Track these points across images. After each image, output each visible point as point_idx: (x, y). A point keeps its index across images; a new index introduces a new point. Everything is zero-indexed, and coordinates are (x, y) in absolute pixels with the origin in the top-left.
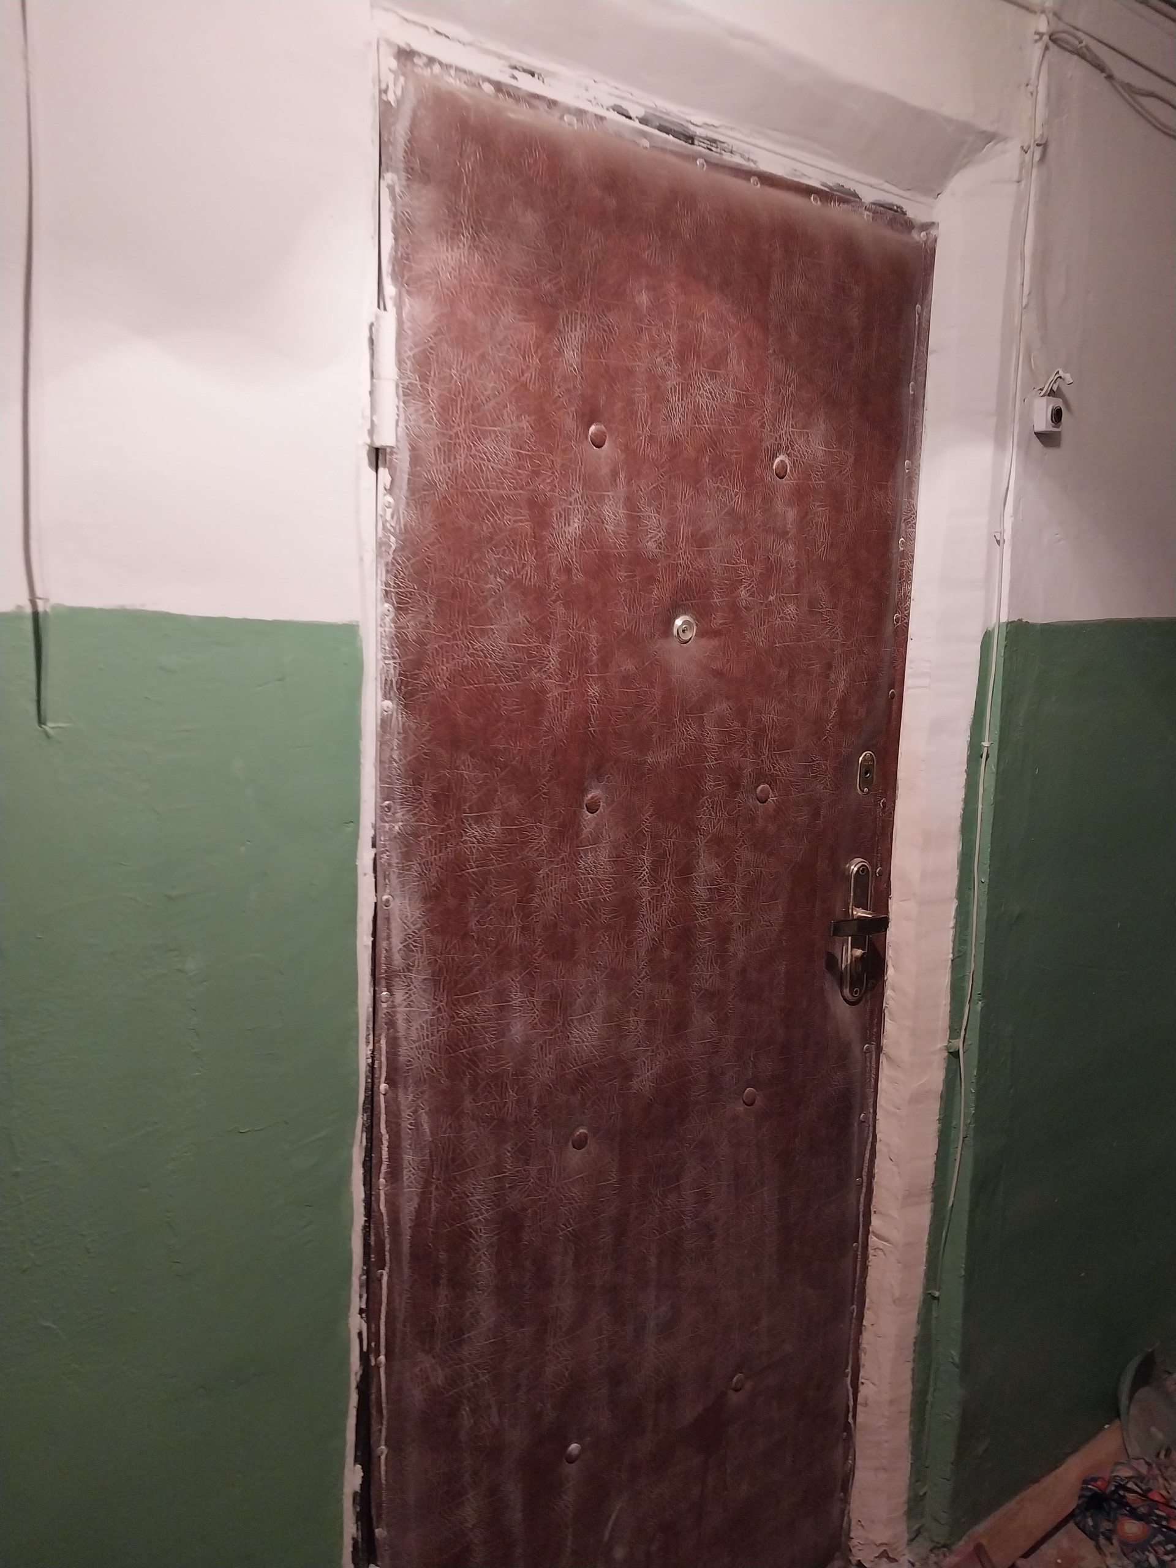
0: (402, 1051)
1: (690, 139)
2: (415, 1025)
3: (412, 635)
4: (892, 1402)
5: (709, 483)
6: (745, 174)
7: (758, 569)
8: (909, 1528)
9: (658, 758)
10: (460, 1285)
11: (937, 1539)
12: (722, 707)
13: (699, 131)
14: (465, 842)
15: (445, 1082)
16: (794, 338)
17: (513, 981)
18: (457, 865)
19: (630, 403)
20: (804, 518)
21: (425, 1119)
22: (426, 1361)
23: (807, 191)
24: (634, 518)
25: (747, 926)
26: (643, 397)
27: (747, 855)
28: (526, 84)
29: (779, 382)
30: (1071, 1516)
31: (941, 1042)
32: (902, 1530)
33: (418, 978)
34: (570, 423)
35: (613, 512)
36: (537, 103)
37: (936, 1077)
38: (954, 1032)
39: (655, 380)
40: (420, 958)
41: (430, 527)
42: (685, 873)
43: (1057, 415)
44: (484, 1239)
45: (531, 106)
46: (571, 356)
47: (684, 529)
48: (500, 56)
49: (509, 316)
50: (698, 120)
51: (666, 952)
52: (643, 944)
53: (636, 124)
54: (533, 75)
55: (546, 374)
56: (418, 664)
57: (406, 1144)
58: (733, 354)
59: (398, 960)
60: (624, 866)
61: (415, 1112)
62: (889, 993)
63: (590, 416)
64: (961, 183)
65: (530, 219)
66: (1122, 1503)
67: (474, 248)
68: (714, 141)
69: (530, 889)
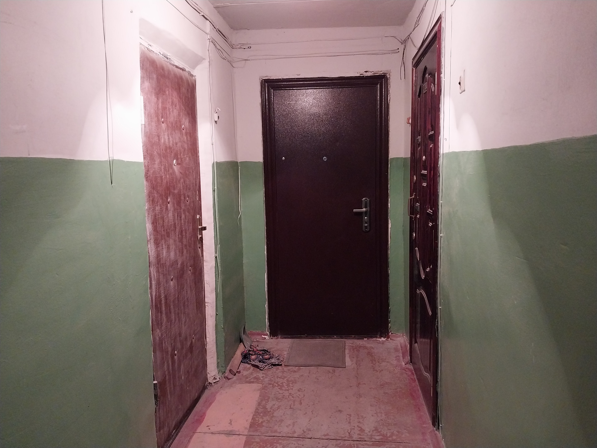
0: (151, 258)
1: (167, 58)
2: (152, 252)
3: (147, 165)
4: (213, 340)
5: (176, 131)
6: (174, 65)
7: (183, 150)
8: (218, 370)
9: (176, 191)
10: (161, 312)
11: (223, 371)
12: (182, 180)
13: (168, 57)
14: (156, 211)
15: (157, 265)
16: (183, 100)
17: (163, 241)
18: (155, 216)
19: (167, 114)
20: (187, 138)
21: (155, 273)
22: (158, 331)
23: (181, 69)
24: (169, 139)
25: (188, 229)
26: (168, 113)
27: (187, 214)
28: (150, 48)
29: (182, 110)
30: (241, 361)
31: (213, 255)
32: (216, 371)
33: (152, 241)
34: (160, 118)
35: (166, 137)
36: (151, 51)
37: (213, 263)
38: (216, 253)
39: (169, 109)
40: (152, 237)
41: (148, 141)
42: (181, 217)
43: (218, 117)
44: (163, 302)
45: (151, 52)
46: (160, 105)
47: (174, 141)
48: (147, 43)
49: (153, 97)
50: (169, 55)
51: (180, 236)
52: (177, 234)
53: (162, 55)
54: (150, 46)
55: (158, 108)
56: (148, 171)
57: (153, 279)
58: (177, 104)
59: (149, 238)
60: (174, 215)
61: (154, 272)
62: (203, 245)
63: (162, 117)
64: (199, 67)
65: (155, 76)
66: (250, 354)
67: (149, 82)
68: (170, 59)
69: (164, 221)
